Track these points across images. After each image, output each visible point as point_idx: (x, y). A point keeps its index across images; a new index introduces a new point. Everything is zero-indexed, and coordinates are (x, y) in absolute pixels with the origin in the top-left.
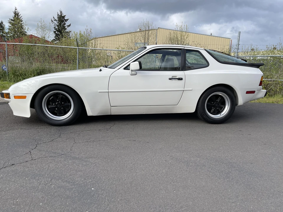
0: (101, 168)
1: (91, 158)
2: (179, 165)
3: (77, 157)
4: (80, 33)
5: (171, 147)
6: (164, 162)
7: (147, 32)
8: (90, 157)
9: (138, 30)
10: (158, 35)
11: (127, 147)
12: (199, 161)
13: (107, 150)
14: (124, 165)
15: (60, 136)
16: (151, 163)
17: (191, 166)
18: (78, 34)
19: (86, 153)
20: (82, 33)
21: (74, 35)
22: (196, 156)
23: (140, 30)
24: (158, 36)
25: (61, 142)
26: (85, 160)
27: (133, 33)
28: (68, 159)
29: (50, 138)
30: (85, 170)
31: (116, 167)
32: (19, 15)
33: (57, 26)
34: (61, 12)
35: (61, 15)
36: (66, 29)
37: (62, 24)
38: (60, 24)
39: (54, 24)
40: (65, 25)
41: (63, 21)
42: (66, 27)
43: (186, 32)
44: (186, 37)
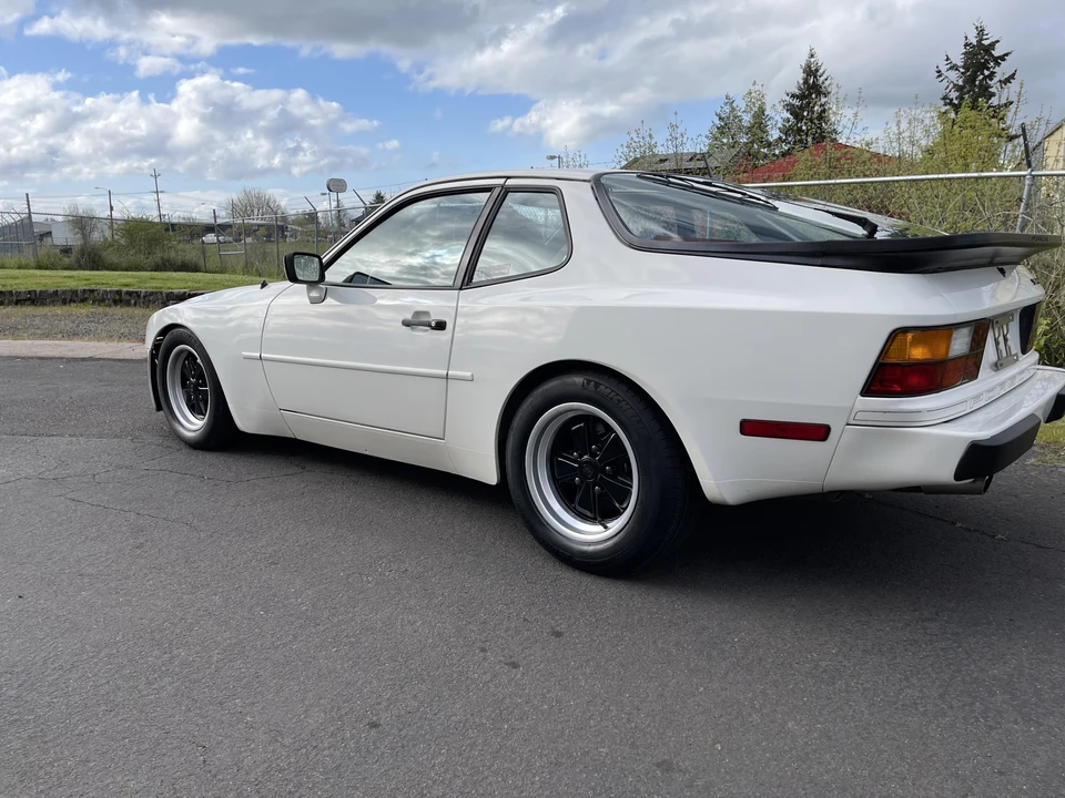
32: (821, 71)
33: (959, 88)
34: (981, 32)
35: (979, 41)
36: (993, 95)
37: (981, 77)
38: (971, 80)
39: (945, 83)
40: (991, 80)
41: (984, 66)
42: (995, 89)
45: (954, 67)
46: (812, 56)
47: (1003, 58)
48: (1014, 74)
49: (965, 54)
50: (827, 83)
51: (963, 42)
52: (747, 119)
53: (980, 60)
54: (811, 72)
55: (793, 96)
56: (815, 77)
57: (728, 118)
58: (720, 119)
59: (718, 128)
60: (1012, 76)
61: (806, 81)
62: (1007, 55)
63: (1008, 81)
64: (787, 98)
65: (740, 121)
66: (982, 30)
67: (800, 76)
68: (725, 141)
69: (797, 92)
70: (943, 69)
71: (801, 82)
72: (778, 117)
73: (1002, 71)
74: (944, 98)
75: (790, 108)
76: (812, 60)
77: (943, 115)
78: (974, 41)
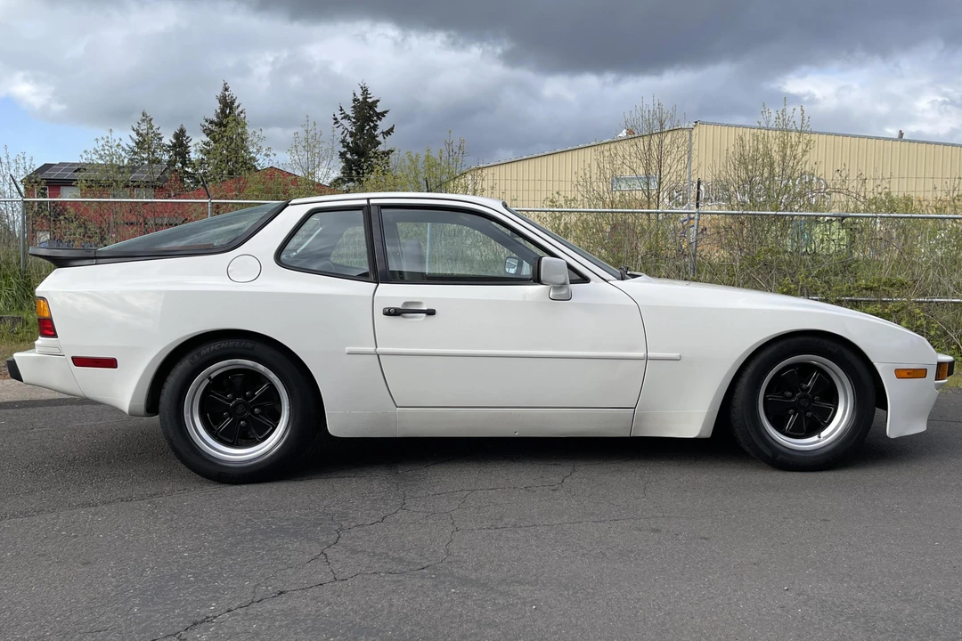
0: (558, 619)
1: (520, 583)
2: (836, 628)
3: (473, 577)
4: (428, 157)
5: (795, 560)
6: (779, 611)
7: (656, 138)
8: (516, 582)
9: (623, 134)
10: (695, 146)
11: (632, 552)
12: (910, 615)
13: (566, 560)
14: (635, 615)
15: (403, 506)
16: (730, 614)
17: (881, 633)
18: (422, 158)
19: (500, 565)
20: (435, 155)
21: (408, 163)
22: (896, 596)
23: (630, 132)
24: (695, 153)
25: (411, 526)
26: (500, 588)
27: (607, 147)
28: (444, 583)
29: (373, 512)
30: (507, 622)
31: (610, 620)
32: (236, 104)
33: (352, 135)
34: (365, 91)
35: (365, 99)
36: (379, 143)
37: (368, 127)
38: (361, 129)
39: (341, 129)
40: (375, 130)
41: (369, 119)
42: (380, 138)
43: (801, 132)
44: (800, 150)
45: (346, 117)
46: (226, 90)
47: (383, 114)
49: (354, 107)
50: (242, 115)
51: (352, 97)
52: (168, 139)
53: (365, 112)
54: (227, 104)
55: (211, 122)
56: (231, 109)
57: (147, 134)
58: (138, 134)
59: (136, 143)
60: (391, 130)
61: (223, 111)
62: (386, 112)
63: (388, 133)
64: (207, 124)
65: (161, 139)
66: (366, 90)
67: (217, 106)
68: (145, 156)
69: (216, 119)
70: (339, 117)
71: (219, 111)
72: (197, 143)
73: (383, 125)
74: (343, 141)
75: (209, 133)
76: (227, 93)
77: (342, 155)
78: (361, 98)
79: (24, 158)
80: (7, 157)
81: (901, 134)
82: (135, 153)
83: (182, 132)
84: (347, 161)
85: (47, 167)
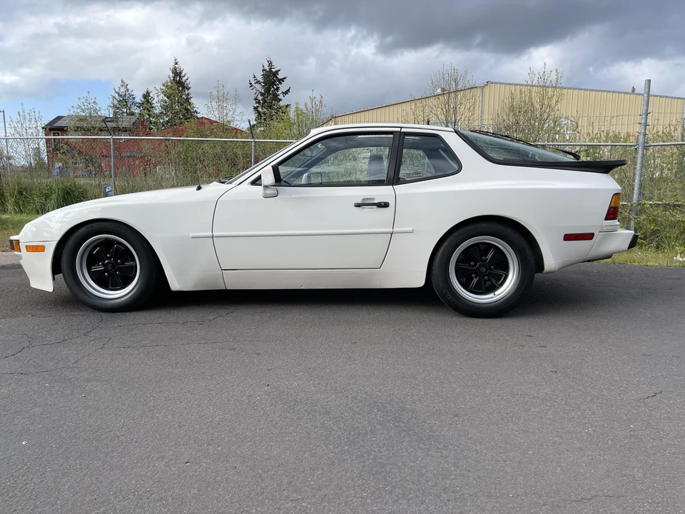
9: (439, 91)
18: (293, 110)
23: (443, 90)
32: (183, 74)
33: (262, 94)
34: (270, 64)
35: (270, 69)
36: (280, 100)
37: (273, 89)
38: (268, 90)
39: (254, 91)
40: (278, 91)
41: (273, 84)
42: (281, 97)
43: (555, 87)
44: (554, 101)
45: (258, 82)
46: (176, 63)
47: (283, 80)
48: (289, 90)
49: (263, 75)
50: (188, 82)
51: (262, 68)
52: (139, 99)
53: (271, 80)
54: (177, 73)
55: (167, 86)
56: (180, 77)
57: (125, 95)
58: (120, 96)
60: (288, 90)
61: (175, 79)
62: (285, 78)
63: (286, 93)
64: (164, 88)
65: (134, 98)
67: (171, 75)
68: (124, 110)
69: (170, 84)
70: (253, 82)
71: (172, 78)
72: (158, 101)
73: (283, 88)
74: (255, 99)
75: (166, 94)
76: (177, 66)
77: (256, 108)
78: (268, 69)
79: (34, 112)
80: (24, 111)
81: (634, 89)
82: (118, 108)
83: (148, 93)
84: (259, 112)
85: (59, 118)
